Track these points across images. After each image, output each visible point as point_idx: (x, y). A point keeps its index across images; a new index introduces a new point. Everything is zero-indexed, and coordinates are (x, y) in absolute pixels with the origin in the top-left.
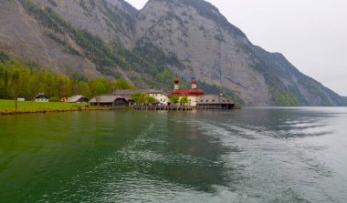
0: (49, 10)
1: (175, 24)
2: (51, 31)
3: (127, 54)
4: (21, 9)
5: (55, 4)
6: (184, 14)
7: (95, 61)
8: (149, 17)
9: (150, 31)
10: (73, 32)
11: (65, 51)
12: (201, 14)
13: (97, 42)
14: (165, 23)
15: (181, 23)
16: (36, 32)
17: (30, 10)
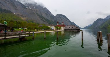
1: (60, 18)
2: (41, 18)
3: (53, 22)
4: (37, 15)
10: (45, 19)
11: (44, 21)
13: (49, 20)
14: (58, 18)
15: (61, 18)
16: (39, 19)
17: (38, 15)
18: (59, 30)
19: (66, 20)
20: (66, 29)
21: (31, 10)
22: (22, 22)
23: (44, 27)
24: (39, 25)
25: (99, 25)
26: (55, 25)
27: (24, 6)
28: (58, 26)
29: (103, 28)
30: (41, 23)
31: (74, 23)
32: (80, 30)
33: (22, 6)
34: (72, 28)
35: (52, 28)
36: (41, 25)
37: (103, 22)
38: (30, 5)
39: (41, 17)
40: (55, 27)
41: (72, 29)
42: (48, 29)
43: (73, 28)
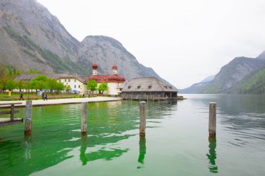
0: (26, 37)
1: (100, 50)
2: (26, 49)
3: (73, 64)
4: (6, 34)
5: (30, 34)
6: (105, 45)
7: (52, 67)
8: (86, 46)
9: (86, 53)
10: (41, 50)
11: (34, 61)
12: (114, 46)
13: (55, 57)
14: (94, 49)
15: (103, 49)
16: (15, 49)
17: (13, 35)
18: (101, 94)
19: (123, 59)
20: (128, 93)
24: (14, 72)
25: (240, 78)
26: (83, 77)
28: (97, 80)
29: (250, 91)
30: (25, 65)
32: (178, 95)
34: (150, 87)
35: (73, 89)
36: (27, 74)
37: (251, 69)
39: (25, 42)
41: (147, 93)
42: (57, 90)
43: (152, 90)
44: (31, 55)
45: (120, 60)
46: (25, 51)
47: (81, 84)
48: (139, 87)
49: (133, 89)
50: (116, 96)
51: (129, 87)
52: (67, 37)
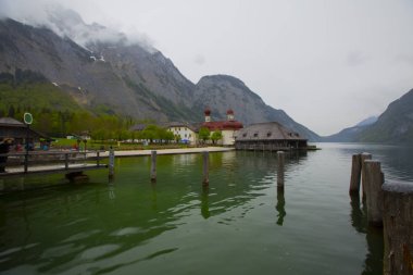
0: (142, 85)
1: (218, 91)
2: (141, 97)
4: (124, 84)
5: (145, 81)
6: (223, 85)
8: (201, 88)
9: (202, 96)
10: (155, 97)
11: (149, 109)
12: (234, 85)
14: (211, 91)
15: (222, 91)
16: (132, 98)
17: (130, 84)
18: (214, 144)
19: (245, 100)
20: (242, 142)
21: (107, 64)
22: (77, 112)
23: (150, 132)
24: (131, 122)
26: (194, 125)
27: (83, 55)
28: (210, 127)
30: (141, 114)
31: (281, 112)
33: (78, 54)
34: (269, 135)
35: (183, 138)
36: (141, 123)
38: (104, 47)
39: (141, 90)
40: (196, 132)
41: (265, 142)
42: (167, 140)
43: (272, 138)
44: (146, 103)
45: (242, 102)
46: (142, 100)
47: (192, 132)
48: (256, 135)
49: (248, 138)
50: (230, 146)
51: (244, 135)
52: (181, 80)
